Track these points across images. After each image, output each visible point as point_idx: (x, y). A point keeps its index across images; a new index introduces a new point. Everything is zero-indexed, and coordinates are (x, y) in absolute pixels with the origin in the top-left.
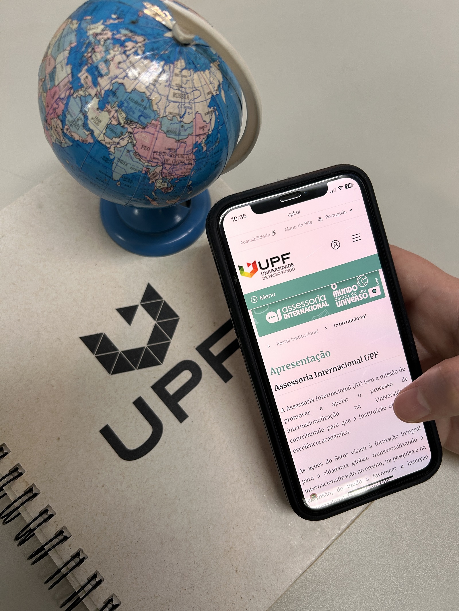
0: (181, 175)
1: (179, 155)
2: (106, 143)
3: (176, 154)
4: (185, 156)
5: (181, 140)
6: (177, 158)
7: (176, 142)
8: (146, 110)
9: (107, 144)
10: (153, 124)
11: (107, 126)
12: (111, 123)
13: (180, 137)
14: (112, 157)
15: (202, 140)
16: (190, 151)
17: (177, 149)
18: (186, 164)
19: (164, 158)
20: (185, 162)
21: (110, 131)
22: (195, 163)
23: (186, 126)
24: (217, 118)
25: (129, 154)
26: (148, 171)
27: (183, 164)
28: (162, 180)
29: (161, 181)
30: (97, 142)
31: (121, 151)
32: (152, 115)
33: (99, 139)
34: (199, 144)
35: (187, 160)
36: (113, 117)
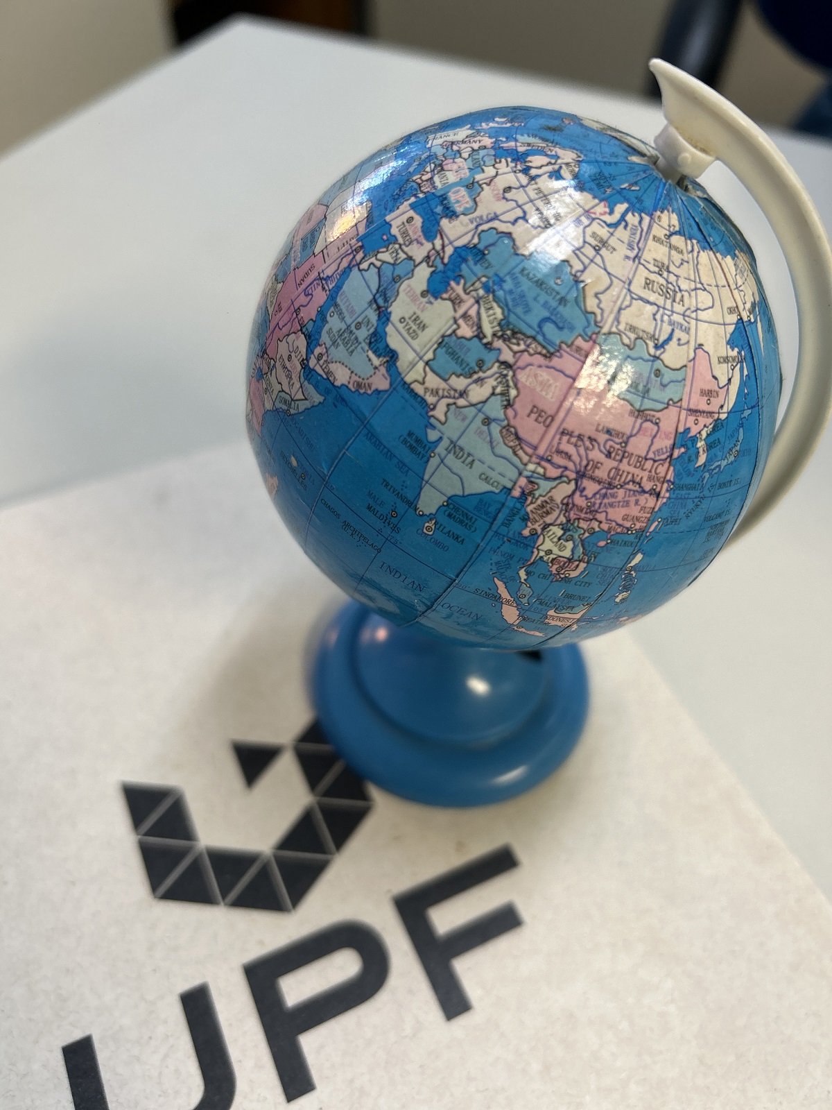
0: (620, 525)
1: (632, 454)
2: (426, 389)
3: (625, 452)
4: (649, 464)
5: (647, 412)
6: (624, 466)
7: (632, 413)
8: (565, 305)
9: (428, 394)
10: (579, 349)
11: (440, 340)
12: (454, 331)
13: (646, 400)
14: (432, 435)
15: (700, 428)
16: (665, 450)
17: (631, 436)
18: (644, 492)
19: (587, 455)
20: (642, 485)
21: (447, 356)
22: (667, 495)
23: (668, 376)
24: (743, 384)
25: (487, 431)
26: (531, 493)
27: (637, 488)
28: (562, 529)
29: (560, 532)
30: (400, 385)
31: (464, 420)
32: (580, 323)
33: (408, 379)
34: (691, 437)
35: (650, 479)
36: (465, 316)
